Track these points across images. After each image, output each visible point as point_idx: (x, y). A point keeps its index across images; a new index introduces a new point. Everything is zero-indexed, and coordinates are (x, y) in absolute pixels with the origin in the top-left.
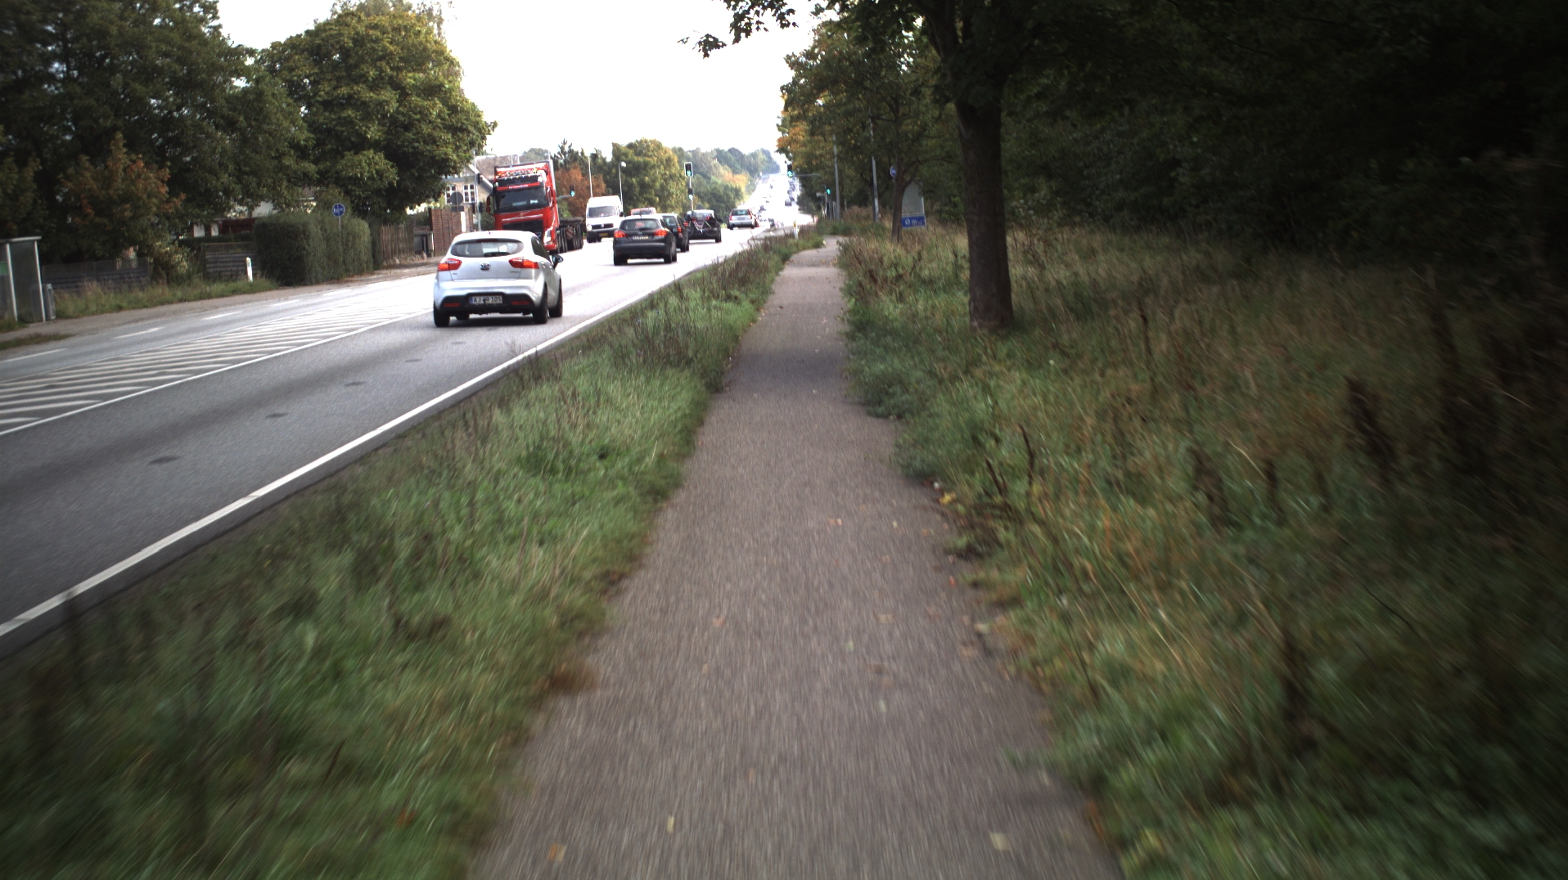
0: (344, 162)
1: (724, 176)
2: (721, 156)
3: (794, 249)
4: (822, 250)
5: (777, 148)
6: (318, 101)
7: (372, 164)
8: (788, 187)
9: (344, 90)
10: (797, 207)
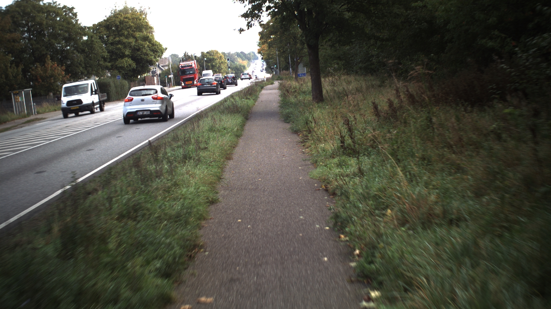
0: (118, 62)
1: (240, 61)
2: (238, 55)
3: (265, 85)
4: (273, 85)
5: (257, 52)
6: (109, 43)
7: (127, 62)
8: (262, 65)
9: (117, 39)
10: (265, 71)
